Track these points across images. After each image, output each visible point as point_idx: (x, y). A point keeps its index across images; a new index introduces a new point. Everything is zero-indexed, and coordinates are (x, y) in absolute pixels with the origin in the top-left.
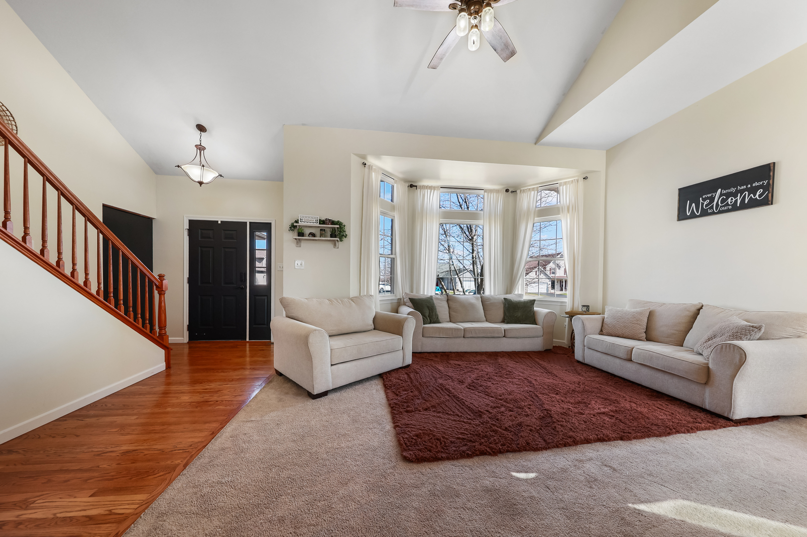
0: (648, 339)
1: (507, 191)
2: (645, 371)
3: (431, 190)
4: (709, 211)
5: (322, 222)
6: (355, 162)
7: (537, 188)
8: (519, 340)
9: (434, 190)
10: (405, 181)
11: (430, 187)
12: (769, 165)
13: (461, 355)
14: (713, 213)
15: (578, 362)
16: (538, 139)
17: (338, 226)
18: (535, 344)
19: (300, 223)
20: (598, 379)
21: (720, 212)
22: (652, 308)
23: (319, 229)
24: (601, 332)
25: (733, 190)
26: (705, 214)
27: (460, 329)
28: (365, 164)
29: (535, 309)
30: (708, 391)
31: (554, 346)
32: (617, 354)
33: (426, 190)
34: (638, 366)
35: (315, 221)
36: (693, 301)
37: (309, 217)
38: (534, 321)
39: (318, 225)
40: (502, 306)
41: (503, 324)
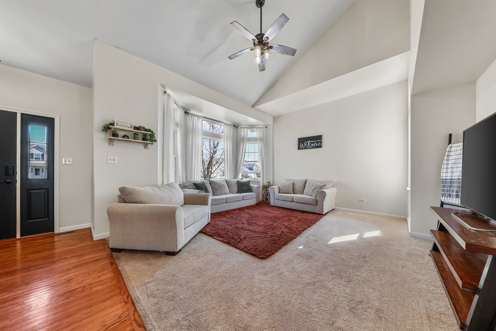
0: (294, 193)
1: (234, 126)
2: (298, 204)
3: (198, 117)
4: (307, 148)
5: (135, 128)
6: (160, 90)
7: (248, 127)
8: (248, 201)
9: (200, 118)
10: (184, 108)
11: (197, 115)
12: (321, 135)
13: (227, 212)
14: (308, 148)
15: (272, 206)
16: (253, 106)
17: (151, 133)
18: (253, 202)
19: (116, 126)
20: (283, 211)
21: (310, 148)
22: (293, 181)
23: (133, 133)
24: (279, 192)
25: (313, 141)
26: (305, 148)
27: (224, 199)
28: (166, 92)
29: (251, 185)
30: (317, 207)
31: (259, 202)
32: (288, 200)
33: (195, 117)
34: (296, 203)
35: (129, 127)
36: (304, 178)
37: (124, 123)
38: (251, 191)
39: (132, 129)
40: (236, 185)
41: (238, 193)
